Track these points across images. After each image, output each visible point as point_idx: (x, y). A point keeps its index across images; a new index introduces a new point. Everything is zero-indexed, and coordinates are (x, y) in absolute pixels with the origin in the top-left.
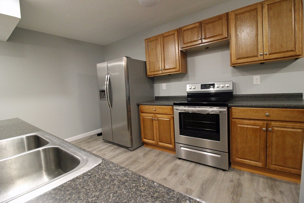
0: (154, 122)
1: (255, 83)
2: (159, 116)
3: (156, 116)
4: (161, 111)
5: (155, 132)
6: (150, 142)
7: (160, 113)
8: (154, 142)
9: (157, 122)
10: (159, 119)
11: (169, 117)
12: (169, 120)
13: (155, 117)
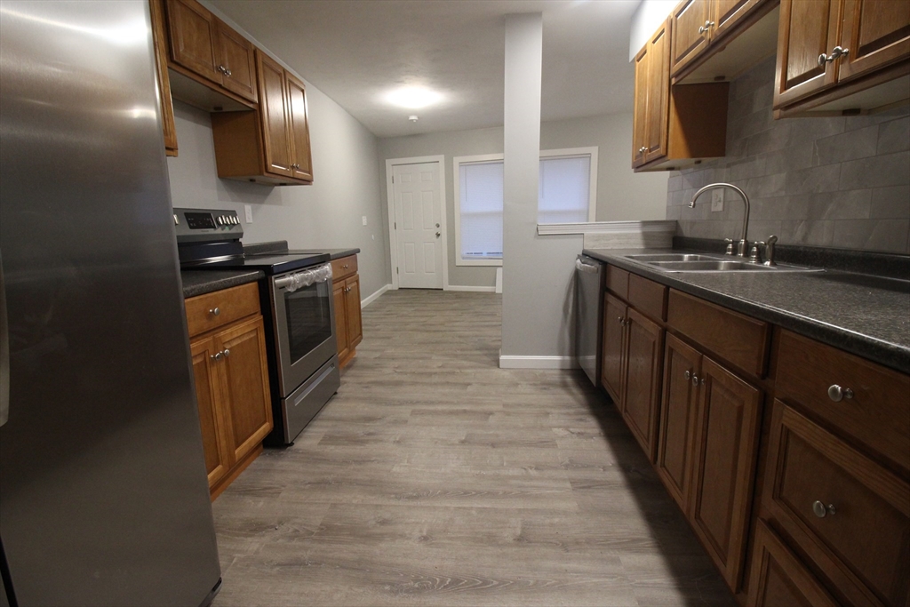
0: (213, 372)
2: (225, 334)
3: (221, 337)
8: (220, 467)
9: (223, 365)
10: (228, 346)
11: (254, 323)
13: (216, 344)
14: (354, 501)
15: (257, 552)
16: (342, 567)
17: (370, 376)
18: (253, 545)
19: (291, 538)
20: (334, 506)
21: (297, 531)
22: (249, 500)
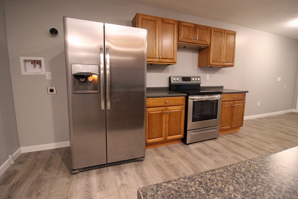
0: (164, 116)
1: (207, 79)
2: (170, 108)
3: (168, 108)
4: (173, 103)
5: (164, 127)
6: (157, 141)
7: (172, 104)
8: (162, 138)
9: (168, 115)
10: (170, 111)
11: (181, 107)
12: (180, 110)
13: (166, 110)
14: (184, 165)
15: (157, 159)
16: (165, 174)
17: (235, 139)
18: (158, 158)
19: (164, 162)
20: (179, 163)
21: (167, 161)
22: (167, 150)
